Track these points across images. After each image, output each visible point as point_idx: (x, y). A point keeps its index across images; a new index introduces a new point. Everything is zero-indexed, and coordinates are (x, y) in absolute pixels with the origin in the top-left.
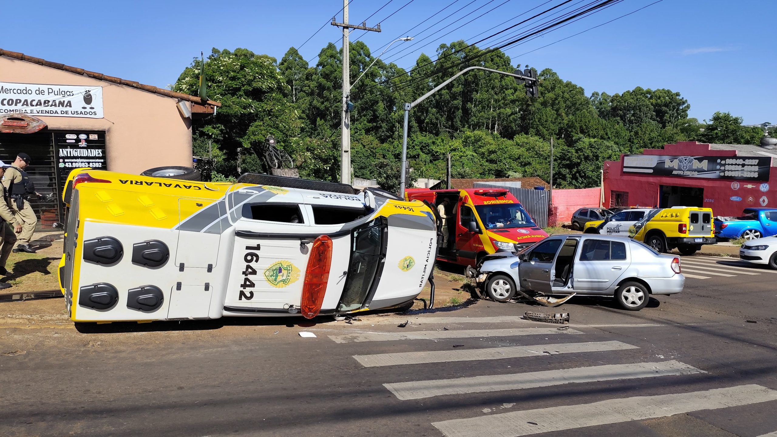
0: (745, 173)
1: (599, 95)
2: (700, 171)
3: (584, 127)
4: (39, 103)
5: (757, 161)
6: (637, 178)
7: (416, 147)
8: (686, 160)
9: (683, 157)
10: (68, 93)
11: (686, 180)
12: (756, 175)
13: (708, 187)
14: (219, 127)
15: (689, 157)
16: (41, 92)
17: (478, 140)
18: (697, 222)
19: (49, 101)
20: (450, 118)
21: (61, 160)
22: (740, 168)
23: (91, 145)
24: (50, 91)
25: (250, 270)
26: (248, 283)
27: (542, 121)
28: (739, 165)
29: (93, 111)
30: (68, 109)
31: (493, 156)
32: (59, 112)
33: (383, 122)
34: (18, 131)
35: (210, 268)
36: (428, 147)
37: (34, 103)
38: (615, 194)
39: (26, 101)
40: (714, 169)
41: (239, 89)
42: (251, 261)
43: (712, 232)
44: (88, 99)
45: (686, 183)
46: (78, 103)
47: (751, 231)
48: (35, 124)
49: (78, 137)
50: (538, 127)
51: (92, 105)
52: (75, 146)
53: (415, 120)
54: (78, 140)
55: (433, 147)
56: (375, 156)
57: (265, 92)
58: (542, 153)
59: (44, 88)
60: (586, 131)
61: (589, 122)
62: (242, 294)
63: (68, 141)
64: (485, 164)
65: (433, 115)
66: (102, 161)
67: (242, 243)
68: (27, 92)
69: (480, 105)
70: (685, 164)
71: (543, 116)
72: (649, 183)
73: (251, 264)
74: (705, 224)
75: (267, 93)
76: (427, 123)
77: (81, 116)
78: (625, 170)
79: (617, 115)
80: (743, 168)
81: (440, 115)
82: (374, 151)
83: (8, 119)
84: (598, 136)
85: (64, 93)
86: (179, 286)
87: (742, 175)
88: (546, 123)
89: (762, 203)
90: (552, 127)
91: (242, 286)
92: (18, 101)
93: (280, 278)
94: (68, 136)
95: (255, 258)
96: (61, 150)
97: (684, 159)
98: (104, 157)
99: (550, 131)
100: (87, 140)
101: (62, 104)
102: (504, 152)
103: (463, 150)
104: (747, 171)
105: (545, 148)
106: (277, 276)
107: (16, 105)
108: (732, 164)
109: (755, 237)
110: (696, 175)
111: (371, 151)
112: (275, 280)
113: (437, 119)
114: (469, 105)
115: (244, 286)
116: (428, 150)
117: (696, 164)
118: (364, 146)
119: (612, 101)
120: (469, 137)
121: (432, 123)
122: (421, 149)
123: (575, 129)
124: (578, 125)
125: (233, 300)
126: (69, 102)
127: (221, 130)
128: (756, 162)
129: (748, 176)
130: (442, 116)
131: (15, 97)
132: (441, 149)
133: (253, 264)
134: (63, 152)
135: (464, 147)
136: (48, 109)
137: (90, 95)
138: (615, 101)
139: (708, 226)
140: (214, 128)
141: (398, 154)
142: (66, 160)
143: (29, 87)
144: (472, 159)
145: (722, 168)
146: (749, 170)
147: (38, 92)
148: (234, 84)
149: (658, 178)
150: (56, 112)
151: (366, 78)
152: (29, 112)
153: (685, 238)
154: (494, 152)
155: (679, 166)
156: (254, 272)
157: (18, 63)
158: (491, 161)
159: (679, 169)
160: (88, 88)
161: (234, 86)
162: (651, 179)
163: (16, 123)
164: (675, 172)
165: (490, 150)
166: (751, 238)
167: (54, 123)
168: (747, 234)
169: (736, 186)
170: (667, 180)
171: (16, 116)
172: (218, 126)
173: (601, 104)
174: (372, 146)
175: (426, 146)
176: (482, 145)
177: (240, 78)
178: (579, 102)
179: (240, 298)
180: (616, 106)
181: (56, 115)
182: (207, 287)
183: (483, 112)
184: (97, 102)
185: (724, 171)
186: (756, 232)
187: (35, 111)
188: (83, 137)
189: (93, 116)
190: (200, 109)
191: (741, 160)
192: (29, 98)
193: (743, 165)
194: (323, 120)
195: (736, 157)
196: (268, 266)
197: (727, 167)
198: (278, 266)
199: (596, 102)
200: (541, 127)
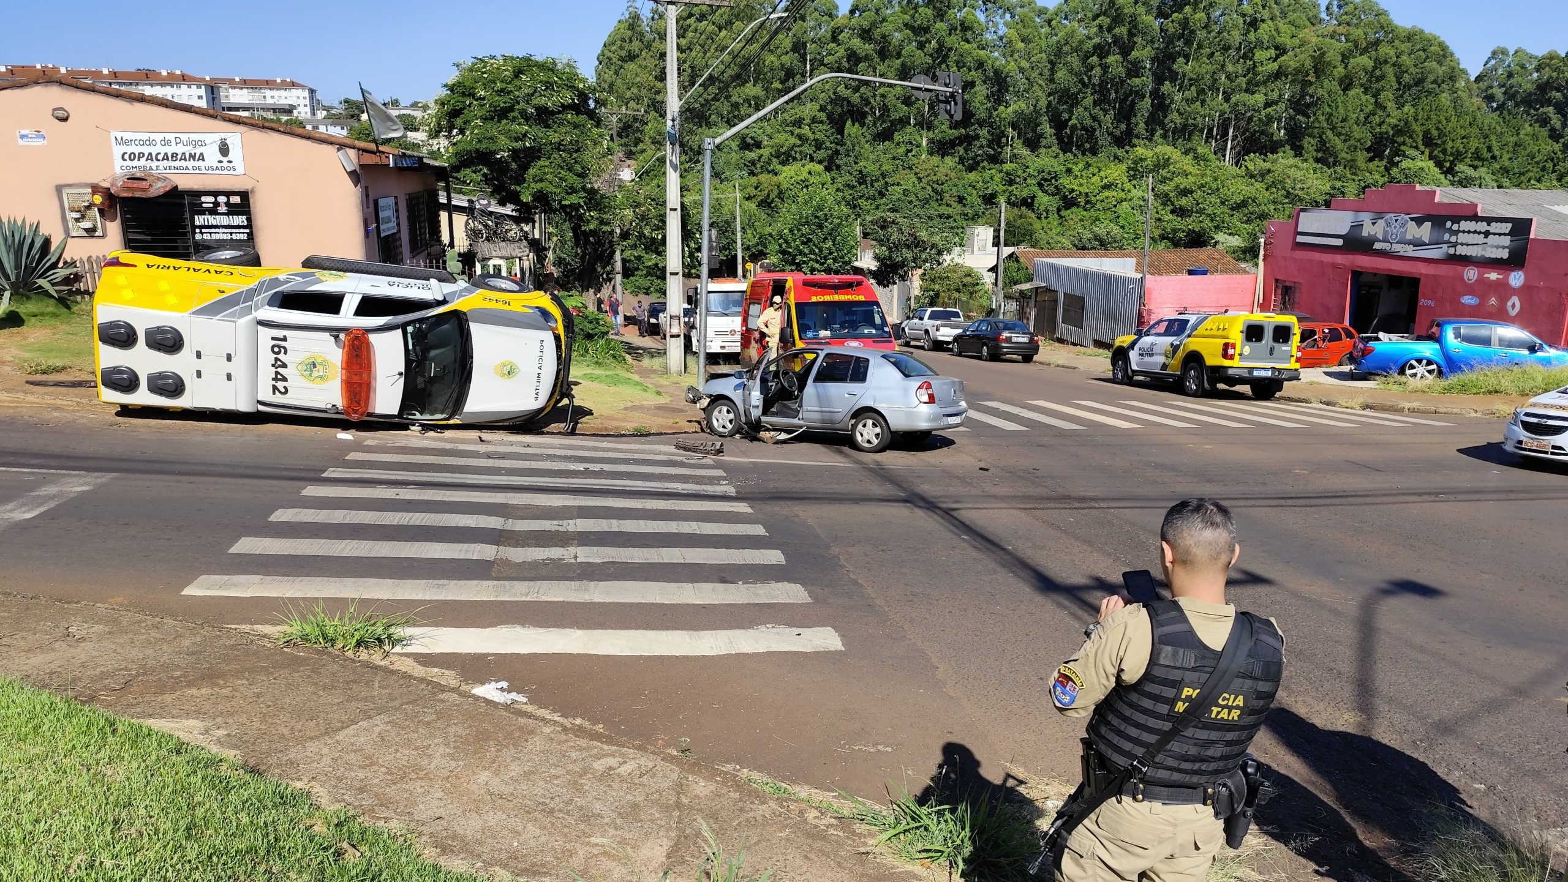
0: (1489, 249)
1: (1507, 55)
2: (1417, 243)
3: (1435, 133)
4: (166, 157)
5: (1510, 225)
6: (1317, 256)
7: (1029, 181)
8: (1396, 221)
9: (1392, 215)
10: (200, 143)
11: (1393, 261)
12: (1504, 254)
13: (1427, 275)
14: (481, 170)
15: (1403, 215)
16: (166, 143)
17: (1163, 163)
18: (1259, 339)
19: (177, 154)
20: (1126, 114)
21: (198, 230)
22: (1480, 238)
23: (233, 210)
24: (178, 141)
25: (279, 363)
26: (279, 377)
27: (1335, 120)
28: (1480, 233)
29: (231, 165)
30: (201, 163)
31: (1184, 201)
32: (191, 168)
33: (981, 126)
34: (137, 195)
35: (229, 358)
36: (1056, 180)
37: (160, 157)
38: (1280, 286)
39: (150, 154)
40: (1439, 241)
41: (511, 109)
42: (279, 353)
43: (1294, 359)
44: (224, 150)
45: (1393, 268)
46: (212, 155)
47: (1419, 361)
48: (160, 184)
49: (216, 200)
50: (1323, 133)
51: (230, 157)
52: (213, 212)
53: (1050, 121)
54: (216, 204)
55: (1066, 182)
56: (942, 200)
57: (553, 113)
58: (1300, 193)
59: (171, 137)
60: (1439, 142)
61: (1448, 120)
62: (275, 388)
63: (204, 205)
64: (1167, 218)
65: (1086, 109)
66: (248, 231)
67: (266, 334)
68: (150, 142)
69: (1193, 88)
70: (1395, 230)
71: (1337, 107)
72: (1335, 266)
73: (279, 356)
74: (1276, 345)
75: (559, 112)
76: (1074, 128)
77: (217, 172)
78: (1300, 239)
79: (1549, 102)
80: (1485, 240)
81: (1101, 109)
82: (939, 188)
83: (128, 179)
84: (1466, 152)
85: (195, 144)
86: (199, 374)
87: (1483, 253)
88: (1343, 124)
89: (1509, 309)
90: (1358, 132)
91: (273, 379)
92: (141, 155)
93: (315, 374)
94: (203, 199)
95: (283, 350)
96: (196, 217)
97: (1394, 219)
98: (249, 226)
99: (1352, 142)
100: (228, 204)
101: (192, 157)
102: (1210, 192)
103: (1127, 186)
104: (1492, 246)
105: (1309, 183)
106: (311, 371)
107: (139, 160)
108: (1469, 232)
109: (1426, 374)
110: (1410, 251)
111: (932, 188)
112: (310, 375)
113: (1094, 118)
114: (1167, 87)
115: (276, 379)
116: (1056, 187)
117: (1414, 231)
118: (920, 179)
119: (1538, 69)
120: (1142, 160)
121: (1084, 128)
122: (1040, 185)
123: (1411, 137)
124: (1417, 128)
125: (265, 394)
126: (202, 154)
127: (485, 175)
128: (1507, 227)
129: (1493, 256)
130: (1106, 112)
131: (137, 150)
132: (1081, 185)
133: (281, 356)
134: (199, 220)
135: (1130, 181)
136: (177, 164)
137: (226, 144)
138: (1547, 69)
139: (1284, 348)
140: (475, 172)
141: (991, 194)
142: (203, 230)
143: (153, 136)
144: (1141, 206)
145: (1453, 239)
146: (1495, 244)
147: (163, 143)
148: (503, 102)
149: (1350, 257)
150: (187, 168)
151: (950, 34)
152: (155, 168)
153: (1231, 367)
154: (1185, 192)
155: (1386, 232)
156: (284, 366)
157: (138, 106)
158: (1181, 212)
159: (1385, 241)
160: (223, 136)
161: (502, 105)
162: (1339, 259)
163: (136, 184)
164: (1377, 246)
165: (1182, 187)
166: (1419, 375)
167: (186, 182)
168: (1412, 367)
169: (1471, 274)
170: (1364, 262)
171: (138, 175)
172: (478, 168)
173: (1510, 75)
174: (935, 178)
175: (1052, 178)
176: (1168, 175)
177: (511, 91)
178: (1431, 78)
179: (274, 393)
180: (1548, 80)
181: (187, 171)
182: (229, 377)
183: (1198, 103)
184: (235, 153)
185: (1455, 245)
186: (1429, 363)
187: (161, 168)
188: (222, 199)
189: (231, 172)
190: (370, 159)
191: (1485, 223)
192: (154, 150)
193: (1487, 234)
194: (857, 124)
195: (1475, 218)
196: (299, 360)
197: (1462, 238)
198: (311, 361)
199: (1500, 71)
200: (1329, 133)
